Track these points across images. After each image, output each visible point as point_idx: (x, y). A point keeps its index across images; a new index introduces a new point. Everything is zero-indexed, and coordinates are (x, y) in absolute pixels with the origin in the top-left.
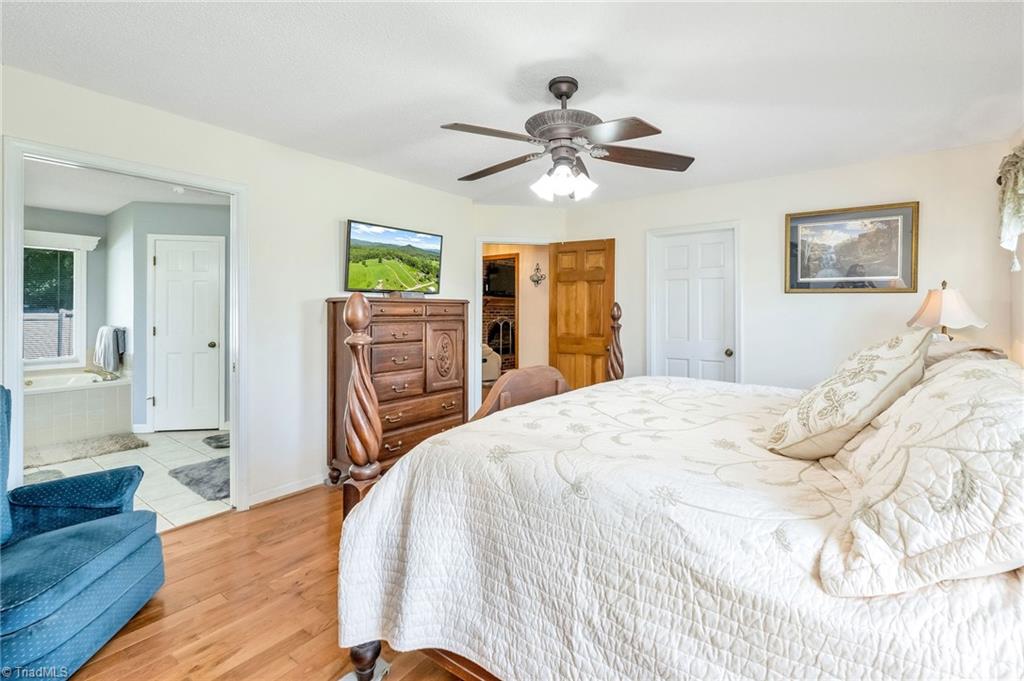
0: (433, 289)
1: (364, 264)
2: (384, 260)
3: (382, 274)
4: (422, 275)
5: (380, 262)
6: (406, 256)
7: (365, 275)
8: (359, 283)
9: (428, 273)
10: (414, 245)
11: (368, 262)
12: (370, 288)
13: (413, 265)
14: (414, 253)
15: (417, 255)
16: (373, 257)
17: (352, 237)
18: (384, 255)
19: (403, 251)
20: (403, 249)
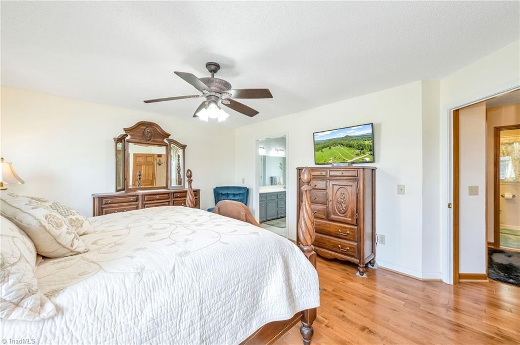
0: (368, 159)
1: (322, 151)
2: (332, 147)
3: (331, 155)
4: (358, 151)
5: (330, 148)
6: (345, 142)
7: (323, 157)
8: (320, 161)
9: (362, 149)
10: (349, 135)
11: (323, 150)
12: (326, 162)
13: (350, 146)
14: (351, 139)
15: (353, 140)
16: (326, 147)
17: (315, 140)
18: (332, 145)
19: (343, 140)
20: (343, 139)
